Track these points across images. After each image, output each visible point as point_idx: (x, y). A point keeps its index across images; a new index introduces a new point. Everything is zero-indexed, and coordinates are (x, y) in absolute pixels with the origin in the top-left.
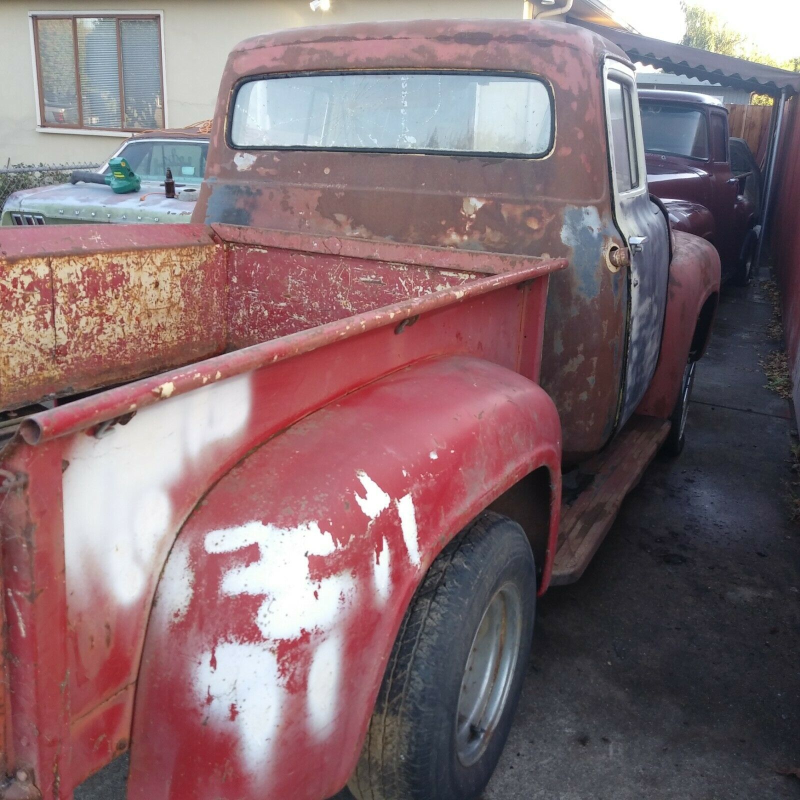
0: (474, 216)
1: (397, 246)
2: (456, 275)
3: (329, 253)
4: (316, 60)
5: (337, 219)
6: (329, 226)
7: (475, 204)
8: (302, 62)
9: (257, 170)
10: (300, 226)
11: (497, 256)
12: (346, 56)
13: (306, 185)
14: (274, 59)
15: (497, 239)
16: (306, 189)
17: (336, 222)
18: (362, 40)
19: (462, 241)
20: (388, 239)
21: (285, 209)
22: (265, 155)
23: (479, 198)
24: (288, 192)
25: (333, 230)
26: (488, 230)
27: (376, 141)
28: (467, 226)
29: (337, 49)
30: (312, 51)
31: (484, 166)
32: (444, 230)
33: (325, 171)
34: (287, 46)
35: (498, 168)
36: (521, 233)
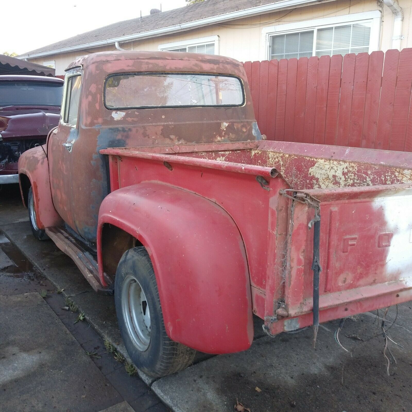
0: (225, 129)
1: (204, 145)
2: (224, 153)
3: (174, 153)
4: (150, 68)
5: (171, 137)
6: (168, 141)
7: (225, 125)
8: (144, 68)
9: (127, 119)
10: (153, 143)
11: (241, 143)
12: (165, 66)
13: (154, 124)
14: (128, 66)
15: (234, 137)
16: (155, 126)
17: (170, 139)
18: (170, 60)
19: (222, 139)
20: (194, 143)
21: (145, 137)
22: (130, 111)
23: (226, 122)
24: (146, 128)
25: (169, 143)
26: (231, 134)
27: (180, 103)
28: (223, 134)
29: (161, 63)
30: (147, 63)
31: (226, 110)
32: (215, 137)
33: (162, 117)
34: (133, 60)
35: (230, 111)
36: (241, 134)
